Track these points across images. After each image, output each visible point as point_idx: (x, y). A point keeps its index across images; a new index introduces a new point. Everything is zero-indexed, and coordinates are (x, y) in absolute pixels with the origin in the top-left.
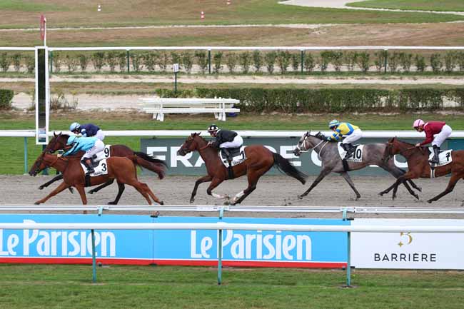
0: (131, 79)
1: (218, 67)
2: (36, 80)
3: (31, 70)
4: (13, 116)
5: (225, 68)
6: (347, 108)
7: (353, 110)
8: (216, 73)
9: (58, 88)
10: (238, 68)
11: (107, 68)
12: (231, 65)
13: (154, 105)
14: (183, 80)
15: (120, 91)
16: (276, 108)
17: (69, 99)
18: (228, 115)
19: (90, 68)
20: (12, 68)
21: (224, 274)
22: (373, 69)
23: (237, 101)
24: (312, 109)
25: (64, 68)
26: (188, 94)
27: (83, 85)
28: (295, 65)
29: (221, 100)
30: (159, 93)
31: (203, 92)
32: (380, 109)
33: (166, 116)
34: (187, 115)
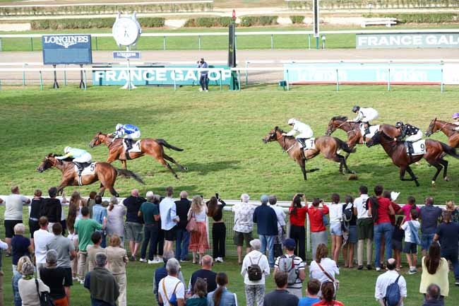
0: (352, 11)
1: (387, 6)
2: (314, 13)
3: (311, 9)
4: (304, 27)
5: (390, 6)
6: (440, 22)
7: (443, 21)
8: (387, 8)
9: (323, 15)
10: (395, 6)
11: (341, 7)
12: (392, 5)
13: (362, 21)
14: (373, 11)
15: (348, 16)
16: (411, 22)
17: (327, 19)
18: (392, 25)
19: (335, 7)
20: (304, 8)
21: (391, 88)
22: (450, 5)
23: (395, 19)
24: (426, 21)
25: (325, 7)
26: (376, 16)
27: (333, 14)
28: (419, 4)
29: (389, 19)
30: (364, 16)
31: (381, 15)
32: (455, 21)
33: (366, 25)
34: (375, 25)
